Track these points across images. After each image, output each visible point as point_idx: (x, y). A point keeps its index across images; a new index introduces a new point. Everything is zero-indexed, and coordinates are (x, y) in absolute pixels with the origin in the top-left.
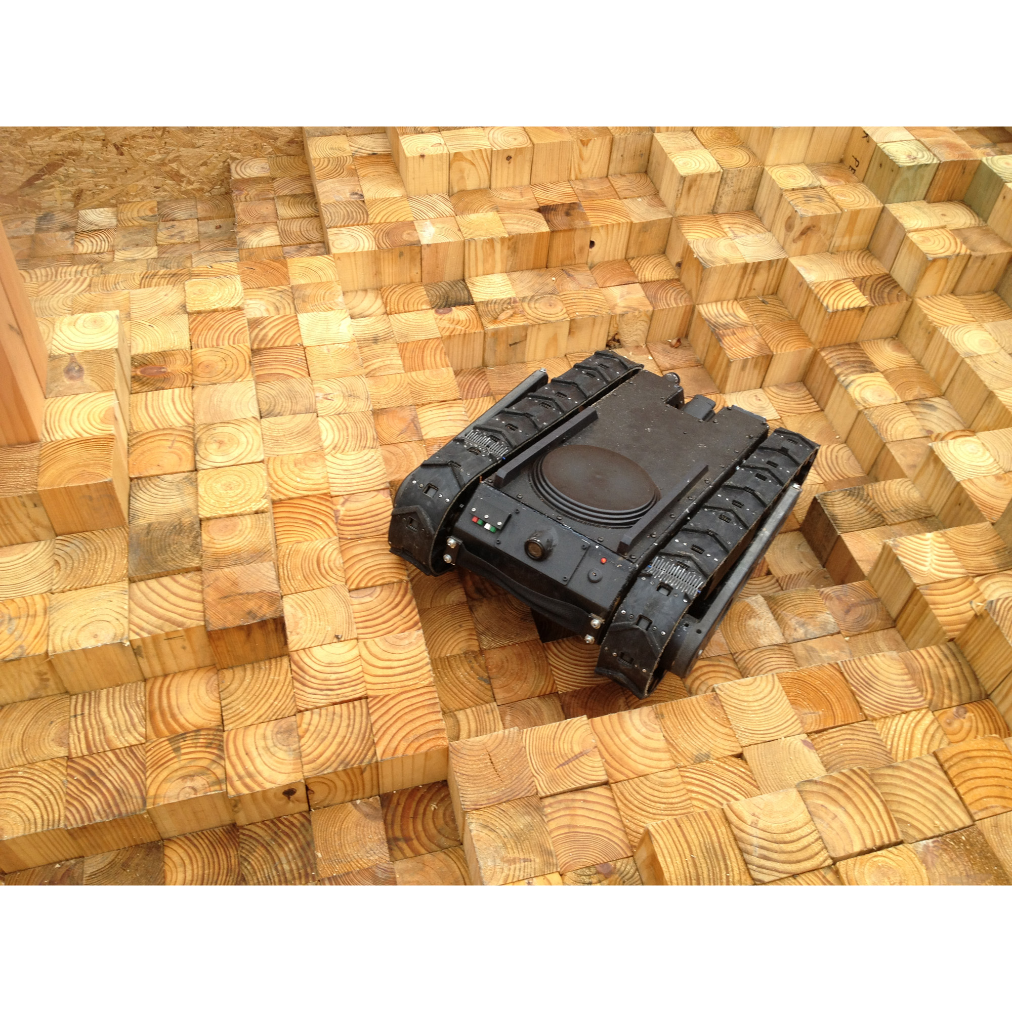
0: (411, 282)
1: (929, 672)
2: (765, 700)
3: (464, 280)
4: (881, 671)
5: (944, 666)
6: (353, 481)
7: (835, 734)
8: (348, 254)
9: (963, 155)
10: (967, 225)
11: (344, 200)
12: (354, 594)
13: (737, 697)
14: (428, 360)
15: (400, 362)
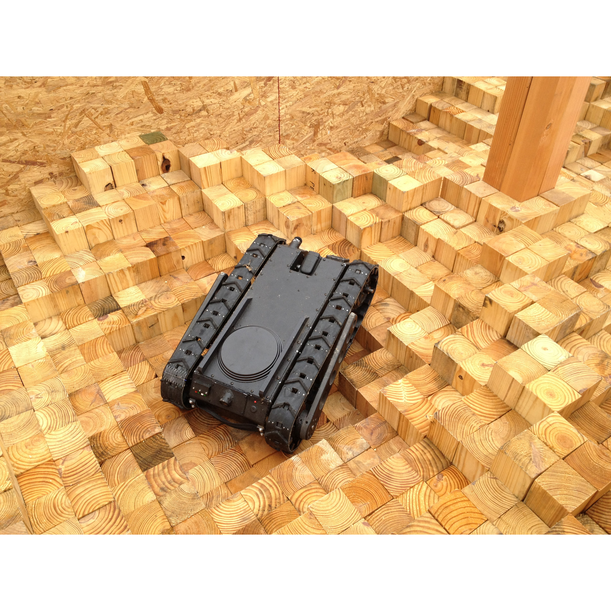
0: (79, 306)
1: (418, 459)
2: (338, 506)
3: (111, 296)
4: (394, 467)
5: (425, 453)
6: (66, 446)
7: (379, 513)
8: (34, 301)
9: (364, 171)
10: (377, 206)
11: (24, 267)
12: (81, 521)
13: (322, 509)
14: (99, 351)
15: (82, 357)
